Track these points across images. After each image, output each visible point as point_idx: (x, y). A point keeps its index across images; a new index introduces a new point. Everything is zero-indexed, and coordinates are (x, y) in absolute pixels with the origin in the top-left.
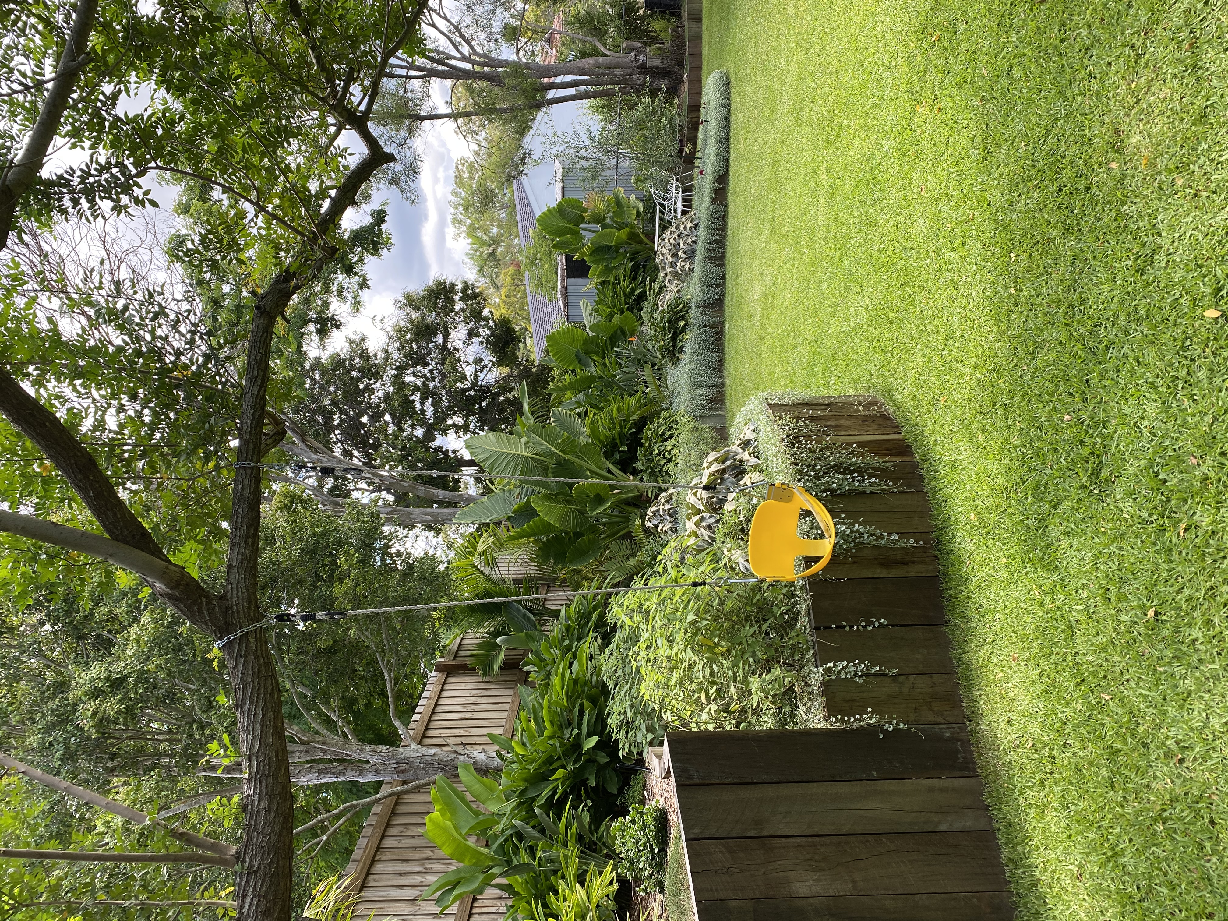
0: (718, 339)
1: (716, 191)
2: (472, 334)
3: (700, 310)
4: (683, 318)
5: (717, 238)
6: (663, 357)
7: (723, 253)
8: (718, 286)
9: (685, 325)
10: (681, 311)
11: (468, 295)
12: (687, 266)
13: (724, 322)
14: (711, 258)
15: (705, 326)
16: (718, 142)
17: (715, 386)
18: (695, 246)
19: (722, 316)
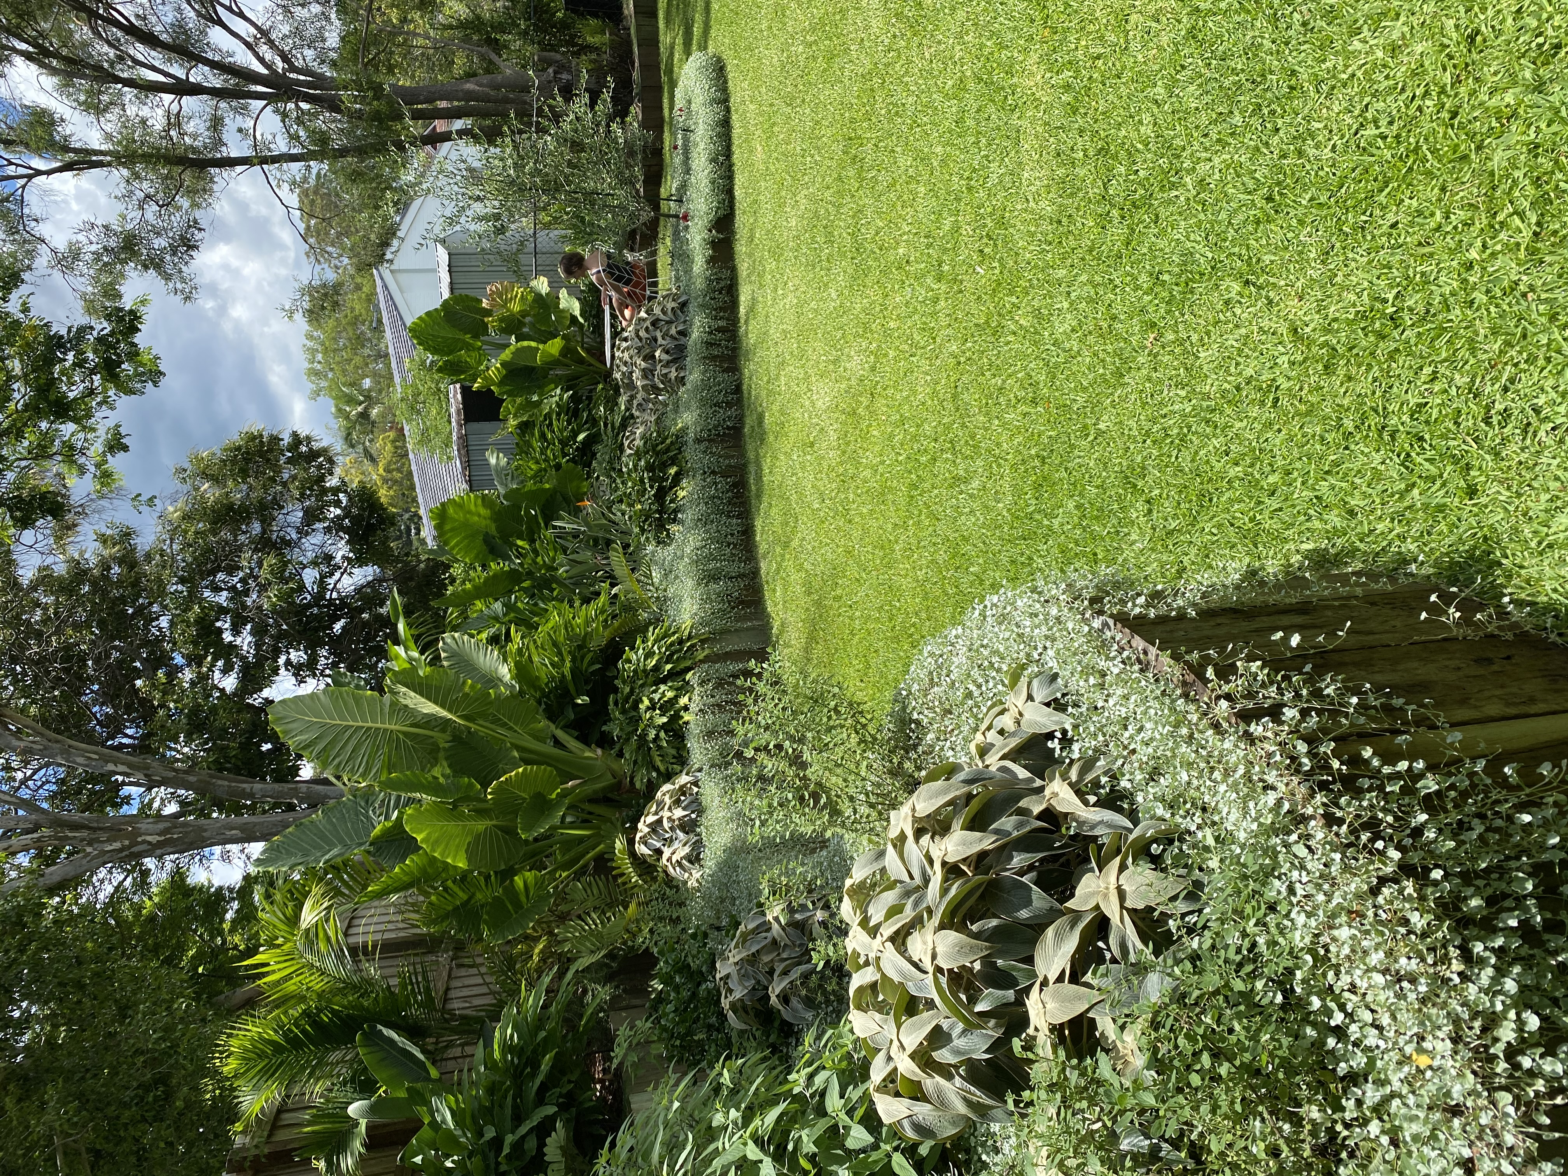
0: (738, 495)
1: (714, 244)
2: (312, 516)
3: (702, 447)
4: (673, 461)
5: (721, 323)
6: (643, 530)
7: (734, 350)
8: (729, 405)
9: (677, 474)
10: (668, 450)
11: (300, 455)
12: (673, 375)
13: (745, 465)
14: (713, 358)
15: (713, 473)
16: (713, 160)
17: (741, 576)
18: (683, 340)
19: (743, 454)
